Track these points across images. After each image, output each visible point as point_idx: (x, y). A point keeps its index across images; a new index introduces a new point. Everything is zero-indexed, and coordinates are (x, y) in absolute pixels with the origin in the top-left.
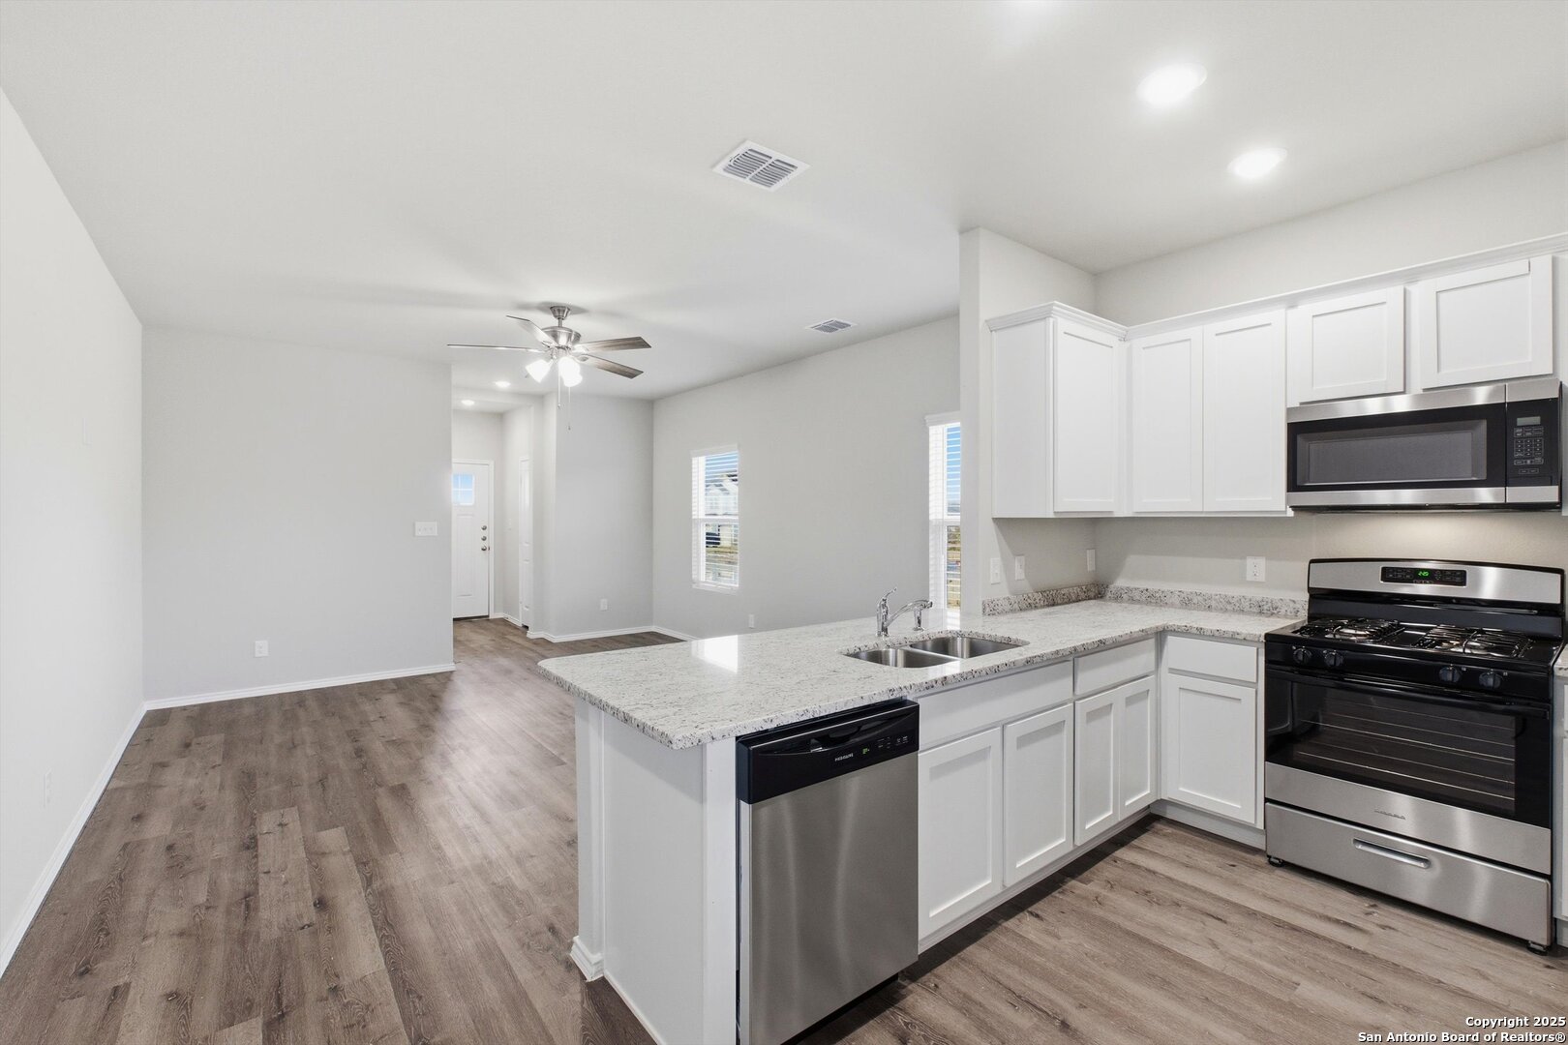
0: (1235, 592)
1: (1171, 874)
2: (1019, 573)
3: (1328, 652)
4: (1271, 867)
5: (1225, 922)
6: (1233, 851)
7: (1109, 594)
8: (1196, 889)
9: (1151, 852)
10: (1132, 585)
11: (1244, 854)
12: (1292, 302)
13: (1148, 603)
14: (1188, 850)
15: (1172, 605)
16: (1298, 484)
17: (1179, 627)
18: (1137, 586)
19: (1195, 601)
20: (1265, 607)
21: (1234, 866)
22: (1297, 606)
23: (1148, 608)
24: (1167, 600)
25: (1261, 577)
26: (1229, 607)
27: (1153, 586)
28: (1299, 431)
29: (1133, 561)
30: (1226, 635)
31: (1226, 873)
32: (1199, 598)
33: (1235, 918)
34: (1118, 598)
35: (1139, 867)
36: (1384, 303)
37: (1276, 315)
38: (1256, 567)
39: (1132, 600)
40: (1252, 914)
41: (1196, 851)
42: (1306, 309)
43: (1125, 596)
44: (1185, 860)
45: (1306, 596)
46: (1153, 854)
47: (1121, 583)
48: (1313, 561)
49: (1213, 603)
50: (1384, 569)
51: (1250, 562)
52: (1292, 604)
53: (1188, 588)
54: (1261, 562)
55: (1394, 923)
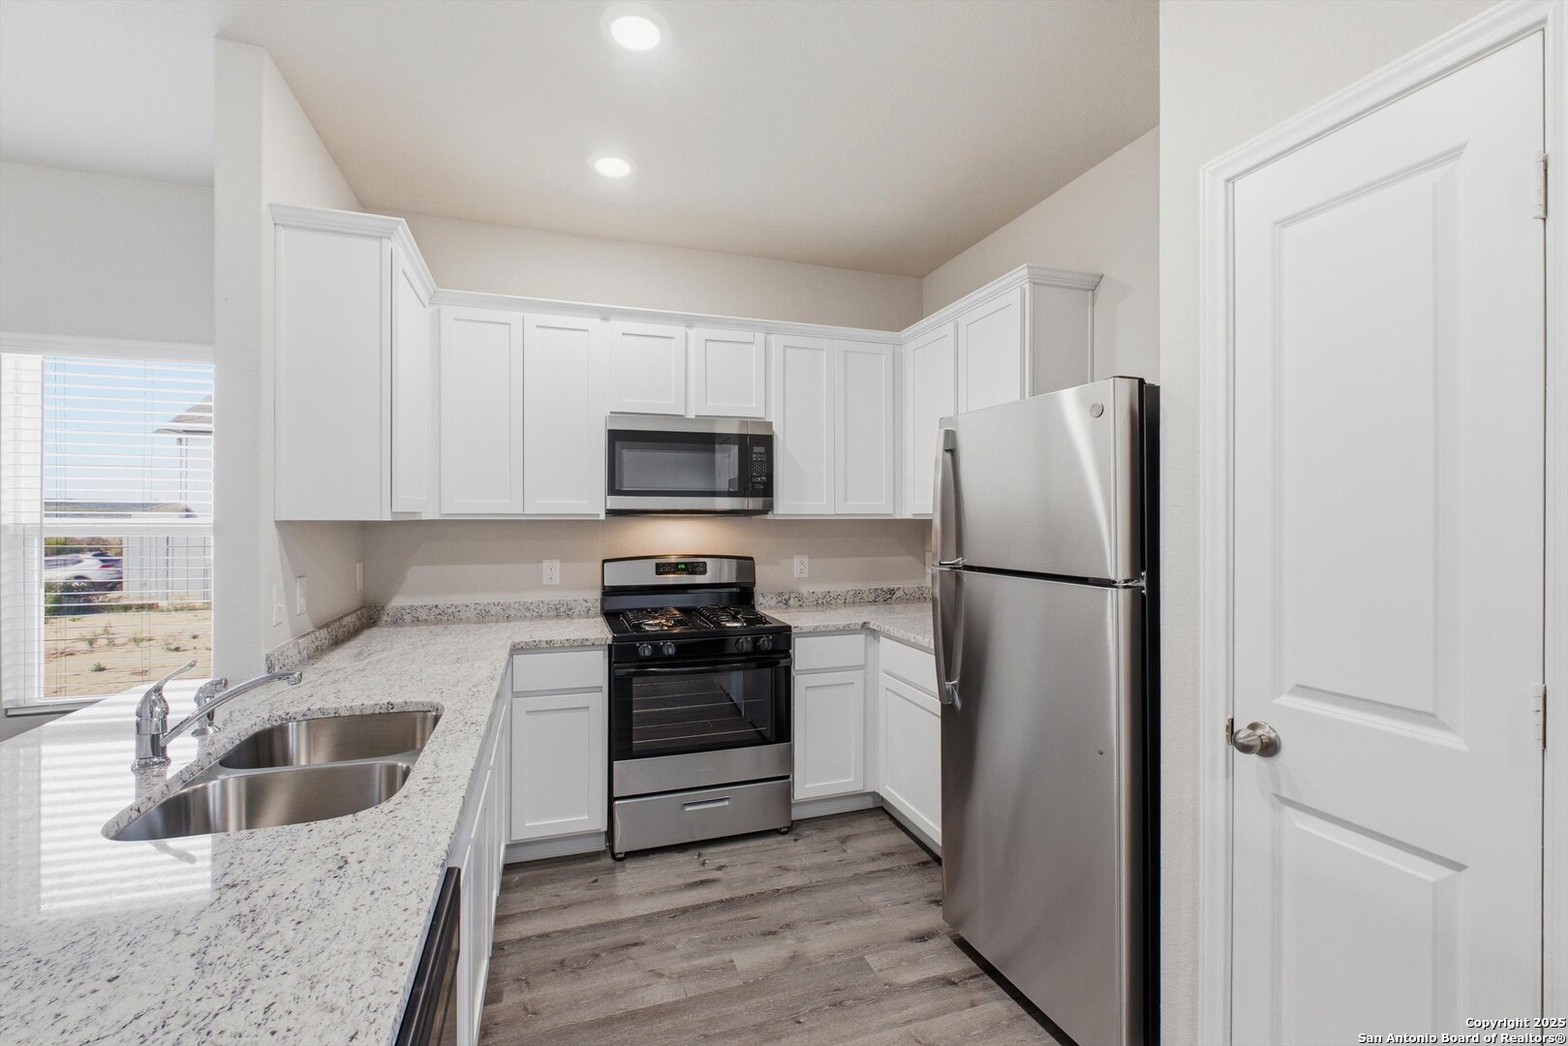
0: (530, 597)
1: (561, 926)
2: (300, 602)
3: (664, 643)
4: (619, 863)
5: (642, 944)
6: (581, 866)
7: (385, 618)
8: (594, 927)
9: (522, 913)
10: (417, 602)
11: (590, 864)
12: (606, 315)
13: (437, 622)
14: (549, 888)
15: (468, 621)
16: (617, 488)
17: (527, 643)
18: (423, 604)
19: (493, 612)
20: (562, 610)
21: (596, 881)
22: (589, 604)
23: (438, 629)
24: (463, 615)
25: (557, 580)
26: (527, 614)
27: (443, 601)
28: (618, 439)
29: (416, 574)
30: (575, 644)
31: (597, 893)
32: (498, 608)
33: (645, 934)
34: (397, 622)
35: (528, 939)
36: (672, 338)
37: (593, 323)
38: (552, 570)
39: (417, 621)
40: (649, 919)
41: (558, 885)
42: (618, 325)
43: (408, 618)
44: (557, 901)
45: (597, 594)
46: (526, 915)
47: (398, 602)
48: (604, 561)
49: (513, 612)
50: (657, 564)
51: (546, 564)
52: (584, 604)
53: (485, 599)
54: (557, 564)
55: (723, 861)
